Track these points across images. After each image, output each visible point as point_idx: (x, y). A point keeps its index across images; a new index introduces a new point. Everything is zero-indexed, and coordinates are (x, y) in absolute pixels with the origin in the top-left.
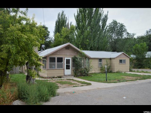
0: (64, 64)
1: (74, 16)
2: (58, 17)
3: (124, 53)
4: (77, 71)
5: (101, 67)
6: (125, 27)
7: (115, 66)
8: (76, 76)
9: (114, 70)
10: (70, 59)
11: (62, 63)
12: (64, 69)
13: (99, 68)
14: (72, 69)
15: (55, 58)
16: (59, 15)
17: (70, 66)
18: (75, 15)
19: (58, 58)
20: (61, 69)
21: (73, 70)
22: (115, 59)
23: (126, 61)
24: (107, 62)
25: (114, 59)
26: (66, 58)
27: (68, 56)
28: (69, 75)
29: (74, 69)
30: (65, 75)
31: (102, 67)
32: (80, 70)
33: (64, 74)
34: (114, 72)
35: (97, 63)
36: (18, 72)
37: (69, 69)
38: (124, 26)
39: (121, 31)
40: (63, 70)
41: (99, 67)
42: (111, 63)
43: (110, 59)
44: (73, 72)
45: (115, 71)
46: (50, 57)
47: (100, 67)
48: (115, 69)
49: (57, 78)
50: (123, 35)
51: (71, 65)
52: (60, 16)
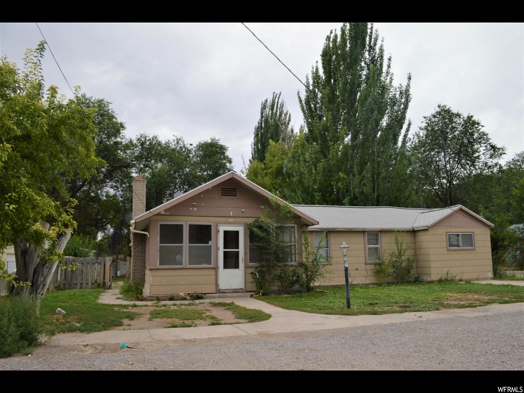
0: (218, 249)
1: (297, 99)
2: (262, 113)
3: (464, 208)
4: (267, 277)
5: (376, 264)
6: (480, 127)
7: (432, 258)
8: (263, 294)
9: (430, 275)
10: (241, 230)
11: (211, 246)
12: (216, 269)
13: (369, 267)
14: (246, 267)
15: (179, 228)
16: (264, 107)
17: (241, 256)
18: (299, 97)
19: (193, 228)
20: (204, 266)
21: (252, 270)
22: (430, 232)
23: (476, 238)
24: (397, 242)
25: (426, 230)
26: (222, 229)
27: (231, 220)
28: (236, 291)
29: (256, 268)
30: (219, 291)
31: (379, 264)
32: (278, 272)
33: (217, 285)
34: (429, 279)
35: (362, 246)
36: (90, 284)
37: (236, 266)
38: (478, 124)
39: (469, 141)
40: (213, 272)
41: (369, 262)
42: (416, 249)
43: (414, 232)
44: (250, 278)
45: (434, 277)
46: (161, 225)
47: (373, 261)
48: (433, 271)
49: (184, 299)
50: (476, 155)
51: (245, 254)
52: (267, 109)
